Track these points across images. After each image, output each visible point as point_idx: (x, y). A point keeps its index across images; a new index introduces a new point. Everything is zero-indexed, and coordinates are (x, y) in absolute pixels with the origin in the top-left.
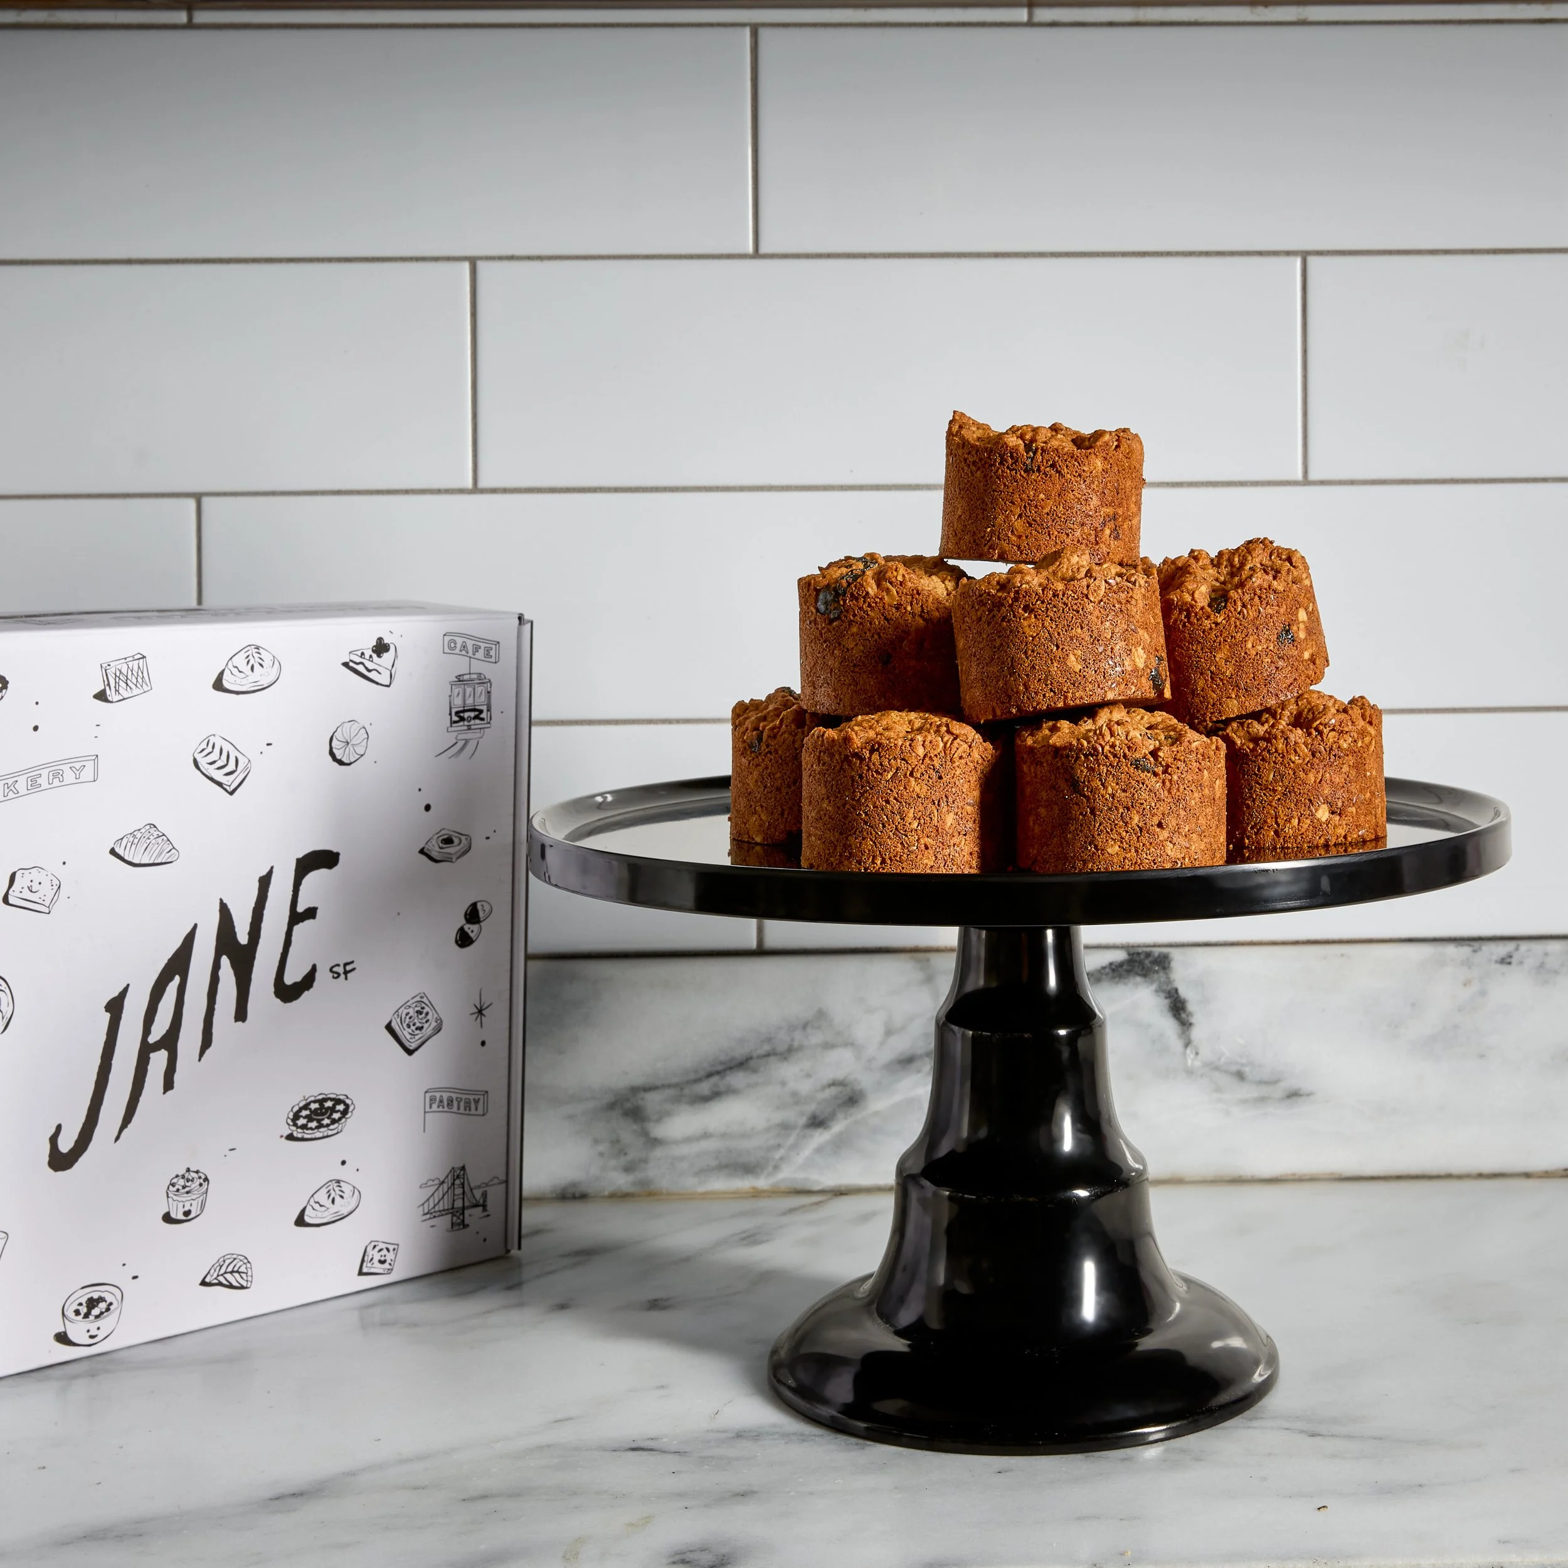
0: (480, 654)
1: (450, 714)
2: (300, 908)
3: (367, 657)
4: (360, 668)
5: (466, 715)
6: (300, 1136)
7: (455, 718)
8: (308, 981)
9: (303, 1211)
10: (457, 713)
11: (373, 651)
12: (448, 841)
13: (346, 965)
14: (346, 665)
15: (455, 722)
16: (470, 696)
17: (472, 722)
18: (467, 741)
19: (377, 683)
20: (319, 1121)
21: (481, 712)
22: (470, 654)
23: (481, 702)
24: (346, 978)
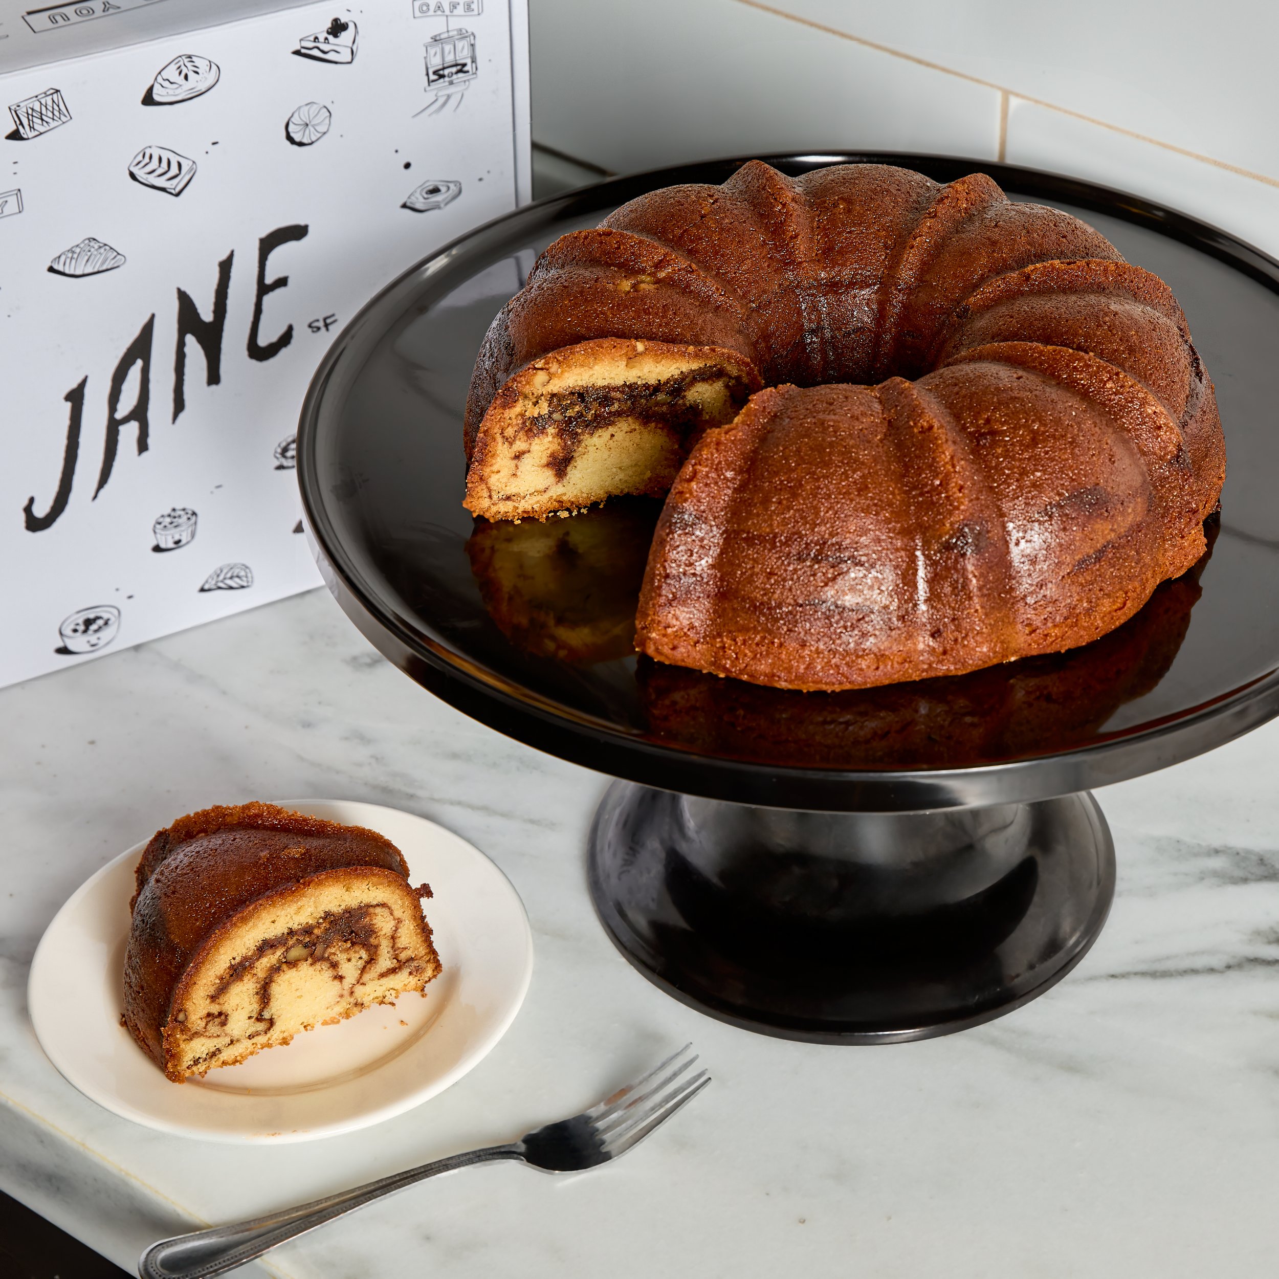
0: (460, 10)
1: (427, 74)
2: (269, 280)
3: (322, 39)
4: (316, 53)
5: (446, 72)
7: (433, 77)
8: (286, 338)
9: (301, 521)
10: (435, 73)
11: (328, 33)
12: (435, 191)
13: (325, 319)
14: (297, 53)
15: (433, 81)
16: (450, 52)
17: (455, 77)
18: (449, 97)
19: (336, 63)
21: (464, 65)
22: (447, 12)
23: (463, 55)
24: (327, 330)
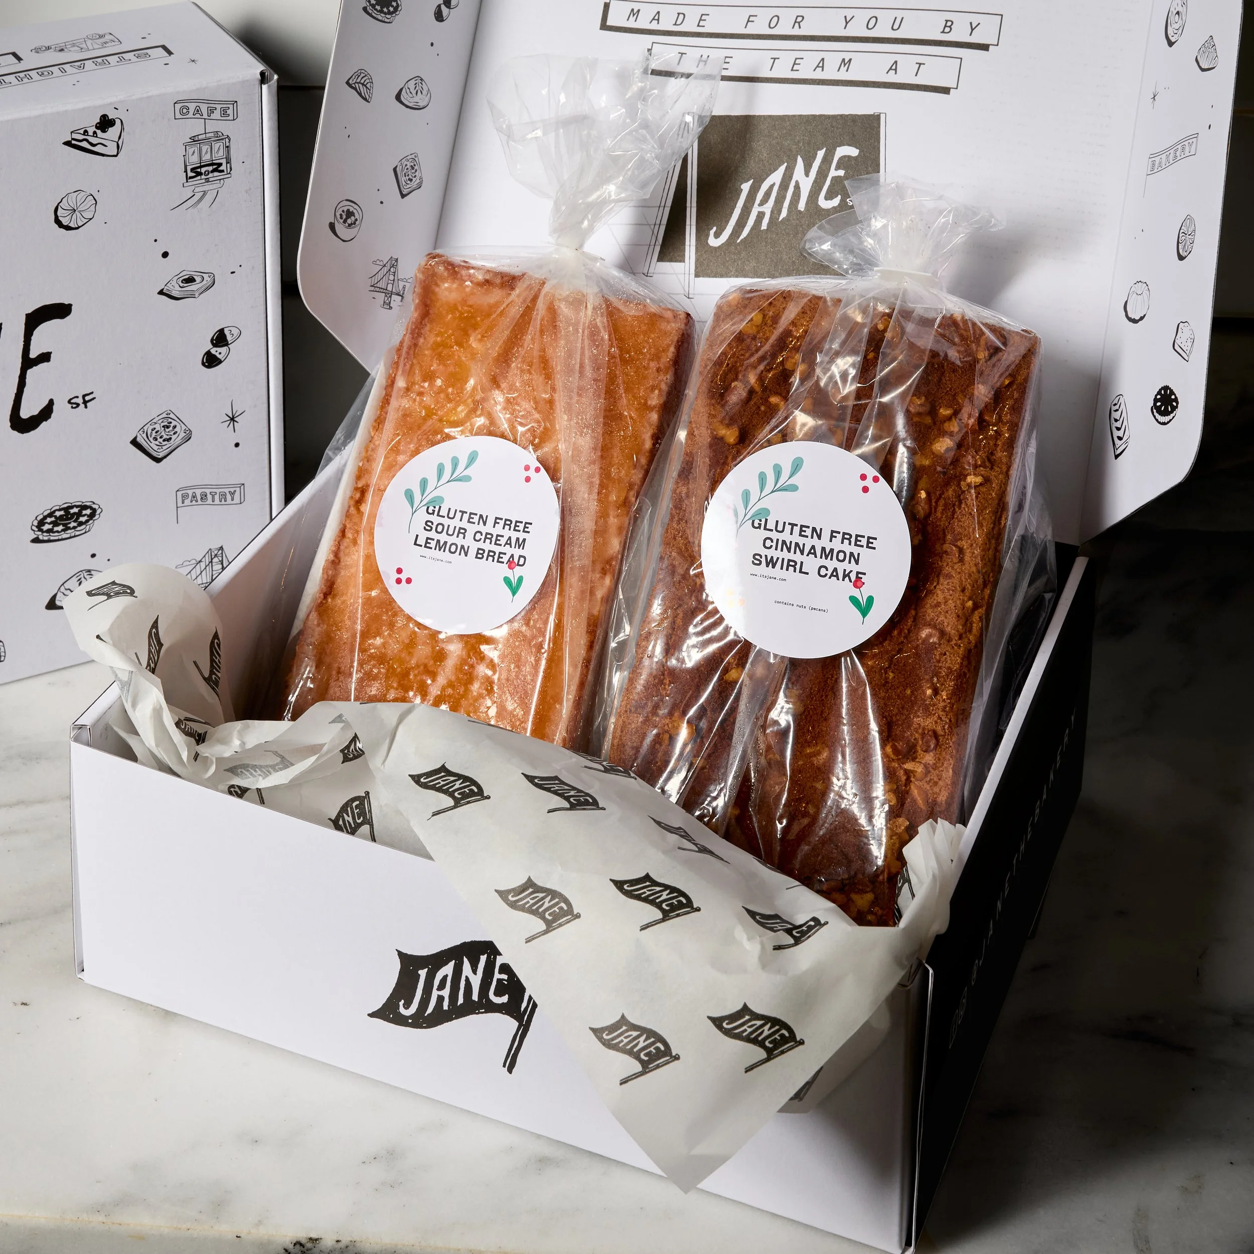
0: (217, 115)
1: (186, 171)
2: (33, 354)
3: (91, 133)
4: (85, 144)
5: (203, 170)
6: (46, 538)
7: (190, 174)
8: (46, 413)
9: (54, 597)
10: (192, 170)
11: (97, 127)
12: (190, 280)
13: (84, 396)
14: (68, 143)
15: (191, 178)
16: (206, 152)
17: (211, 175)
18: (205, 193)
19: (103, 155)
20: (64, 525)
21: (220, 165)
22: (205, 116)
23: (219, 155)
24: (86, 407)
